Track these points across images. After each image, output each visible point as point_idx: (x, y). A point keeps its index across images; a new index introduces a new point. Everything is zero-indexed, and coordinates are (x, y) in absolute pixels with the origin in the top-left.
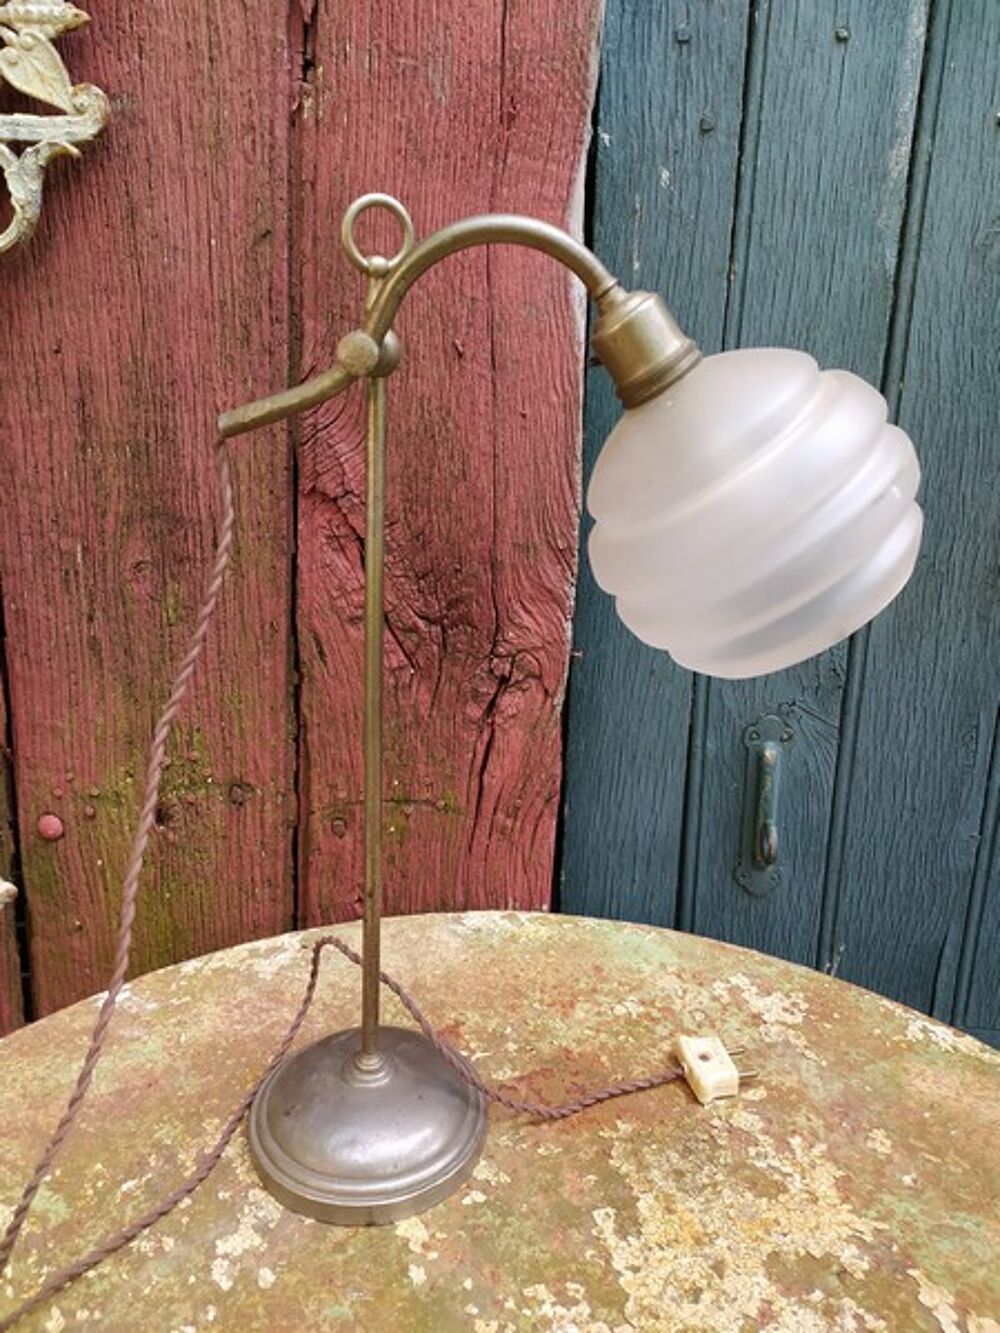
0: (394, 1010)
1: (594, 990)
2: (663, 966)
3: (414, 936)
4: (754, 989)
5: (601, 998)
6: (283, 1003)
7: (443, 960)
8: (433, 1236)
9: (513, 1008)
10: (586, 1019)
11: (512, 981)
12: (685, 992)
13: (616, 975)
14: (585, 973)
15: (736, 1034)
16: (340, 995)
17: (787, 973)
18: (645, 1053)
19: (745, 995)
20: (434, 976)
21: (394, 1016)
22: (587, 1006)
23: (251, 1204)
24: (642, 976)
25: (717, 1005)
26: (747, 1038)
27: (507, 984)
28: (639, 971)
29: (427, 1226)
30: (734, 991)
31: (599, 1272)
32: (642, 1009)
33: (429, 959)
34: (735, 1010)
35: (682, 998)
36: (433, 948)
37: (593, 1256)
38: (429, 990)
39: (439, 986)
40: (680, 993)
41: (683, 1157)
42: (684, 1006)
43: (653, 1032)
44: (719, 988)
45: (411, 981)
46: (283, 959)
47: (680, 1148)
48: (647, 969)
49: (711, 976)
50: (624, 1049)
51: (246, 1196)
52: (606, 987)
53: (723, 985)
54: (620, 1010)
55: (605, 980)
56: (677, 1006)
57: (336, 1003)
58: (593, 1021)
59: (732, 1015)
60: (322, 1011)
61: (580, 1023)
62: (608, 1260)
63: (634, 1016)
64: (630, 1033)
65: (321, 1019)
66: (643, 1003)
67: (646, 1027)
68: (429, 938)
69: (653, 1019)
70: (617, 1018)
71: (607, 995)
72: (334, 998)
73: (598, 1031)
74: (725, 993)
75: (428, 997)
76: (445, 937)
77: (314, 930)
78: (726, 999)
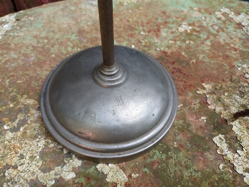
0: (72, 45)
1: (166, 23)
2: (191, 8)
3: (73, 8)
4: (233, 13)
5: (171, 26)
6: (10, 49)
7: (91, 18)
8: (130, 176)
9: (132, 36)
10: (168, 36)
11: (127, 23)
12: (205, 17)
13: (172, 14)
14: (159, 15)
15: (234, 33)
16: (41, 41)
17: (242, 5)
18: (201, 48)
19: (230, 16)
20: (88, 26)
21: (72, 48)
22: (166, 30)
23: (8, 181)
24: (185, 13)
25: (220, 22)
26: (239, 34)
27: (125, 25)
28: (182, 11)
29: (124, 170)
30: (225, 14)
31: (231, 177)
32: (190, 28)
33: (83, 18)
34: (229, 23)
35: (205, 20)
36: (84, 13)
37: (224, 168)
38: (87, 33)
39: (92, 30)
40: (203, 18)
41: (242, 97)
42: (208, 24)
43: (200, 37)
44: (218, 14)
45: (77, 29)
46: (6, 27)
47: (238, 92)
48: (185, 10)
49: (213, 10)
50: (190, 47)
51: (4, 176)
52: (171, 20)
53: (219, 13)
54: (181, 29)
55: (169, 17)
56: (205, 24)
57: (40, 45)
58: (171, 36)
59: (229, 25)
60: (33, 50)
61: (165, 38)
62: (233, 168)
63: (189, 31)
64: (190, 39)
65: (33, 55)
66: (189, 25)
67: (196, 35)
68: (80, 9)
69: (197, 32)
70: (181, 33)
71: (172, 23)
72: (38, 42)
73: (175, 41)
74: (221, 16)
75: (88, 36)
76: (88, 7)
77: (22, 11)
78: (223, 18)
